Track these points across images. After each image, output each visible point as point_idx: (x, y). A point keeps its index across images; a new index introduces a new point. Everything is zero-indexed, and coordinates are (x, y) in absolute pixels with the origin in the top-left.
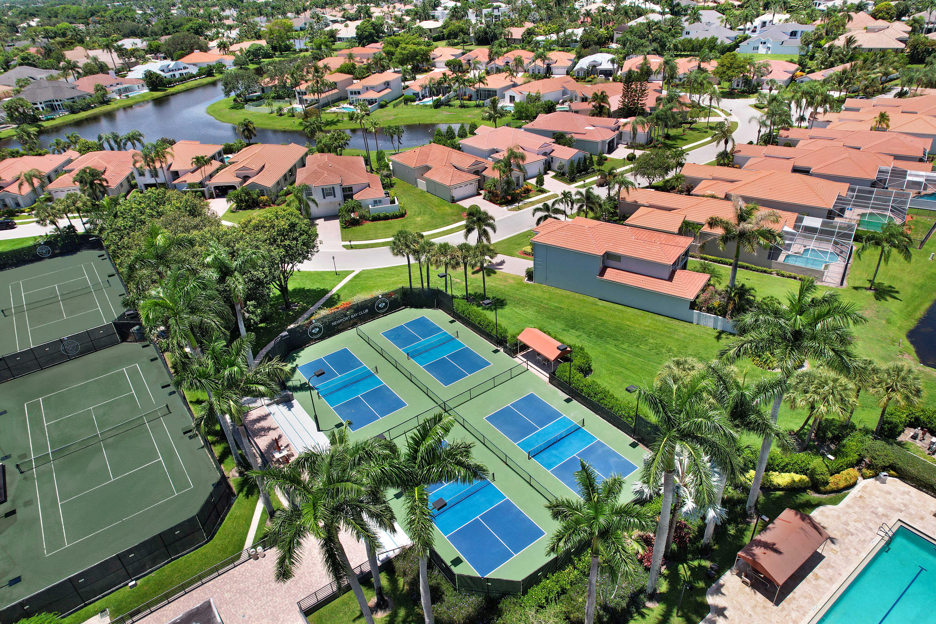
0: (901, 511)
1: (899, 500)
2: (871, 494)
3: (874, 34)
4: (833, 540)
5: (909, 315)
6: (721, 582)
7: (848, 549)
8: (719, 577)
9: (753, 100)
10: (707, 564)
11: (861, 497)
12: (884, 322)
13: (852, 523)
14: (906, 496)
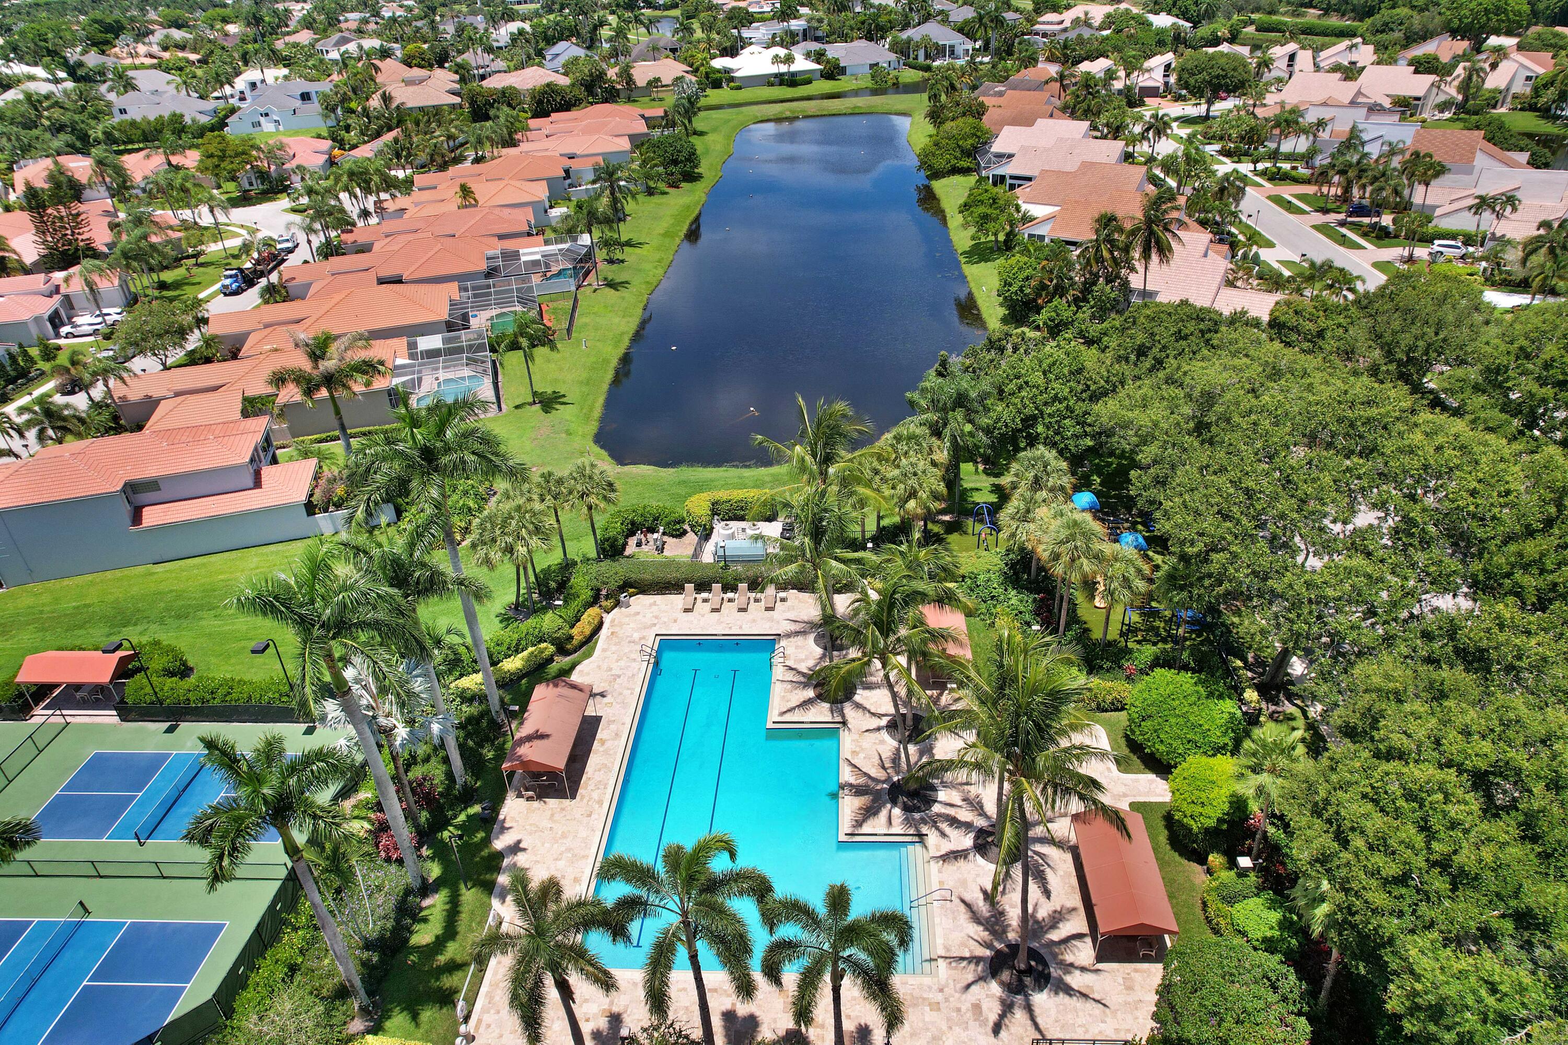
0: (655, 625)
1: (649, 615)
2: (621, 625)
3: (416, 87)
4: (602, 695)
5: (587, 418)
6: (501, 817)
7: (621, 694)
8: (498, 814)
9: (284, 202)
10: (476, 809)
11: (612, 633)
12: (564, 435)
13: (614, 666)
14: (654, 608)
